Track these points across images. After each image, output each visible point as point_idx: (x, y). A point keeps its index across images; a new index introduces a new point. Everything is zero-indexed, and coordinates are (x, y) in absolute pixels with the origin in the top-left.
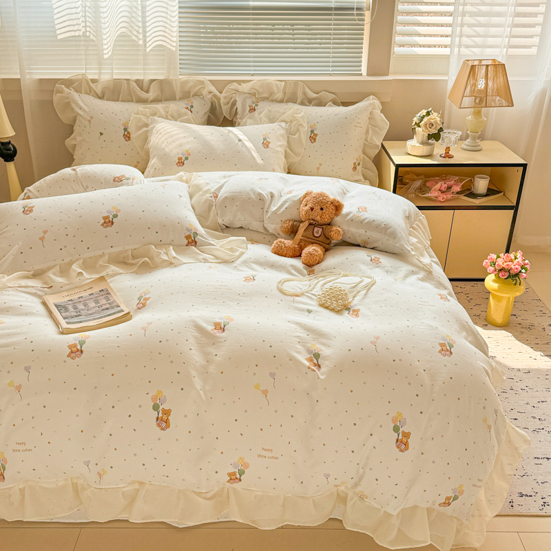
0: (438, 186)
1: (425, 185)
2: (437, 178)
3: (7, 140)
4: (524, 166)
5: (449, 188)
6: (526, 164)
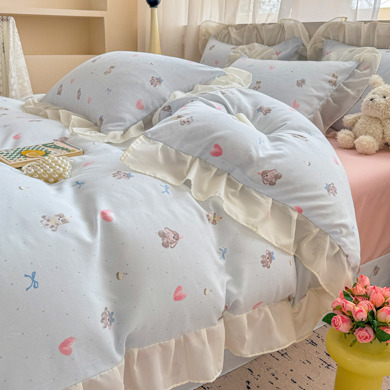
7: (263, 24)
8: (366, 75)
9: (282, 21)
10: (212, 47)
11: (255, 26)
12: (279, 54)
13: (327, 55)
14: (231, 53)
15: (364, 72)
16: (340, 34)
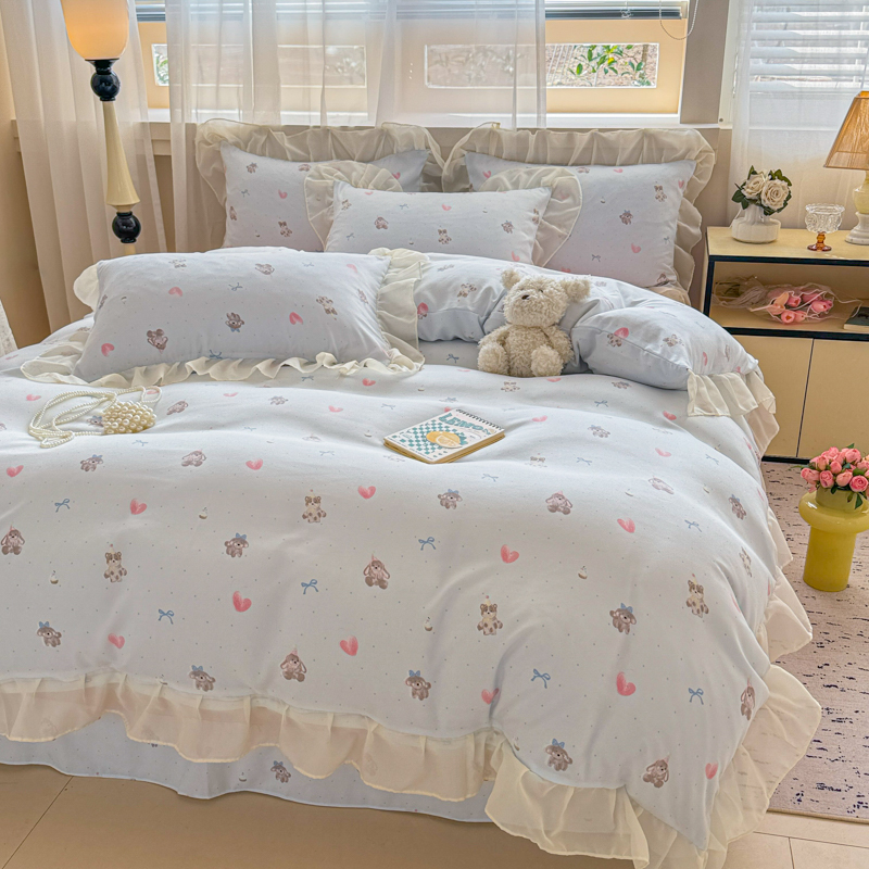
3: (126, 211)
7: (344, 128)
8: (569, 206)
9: (385, 126)
10: (252, 168)
11: (327, 131)
12: (397, 176)
13: (488, 177)
14: (309, 179)
15: (565, 201)
16: (489, 145)
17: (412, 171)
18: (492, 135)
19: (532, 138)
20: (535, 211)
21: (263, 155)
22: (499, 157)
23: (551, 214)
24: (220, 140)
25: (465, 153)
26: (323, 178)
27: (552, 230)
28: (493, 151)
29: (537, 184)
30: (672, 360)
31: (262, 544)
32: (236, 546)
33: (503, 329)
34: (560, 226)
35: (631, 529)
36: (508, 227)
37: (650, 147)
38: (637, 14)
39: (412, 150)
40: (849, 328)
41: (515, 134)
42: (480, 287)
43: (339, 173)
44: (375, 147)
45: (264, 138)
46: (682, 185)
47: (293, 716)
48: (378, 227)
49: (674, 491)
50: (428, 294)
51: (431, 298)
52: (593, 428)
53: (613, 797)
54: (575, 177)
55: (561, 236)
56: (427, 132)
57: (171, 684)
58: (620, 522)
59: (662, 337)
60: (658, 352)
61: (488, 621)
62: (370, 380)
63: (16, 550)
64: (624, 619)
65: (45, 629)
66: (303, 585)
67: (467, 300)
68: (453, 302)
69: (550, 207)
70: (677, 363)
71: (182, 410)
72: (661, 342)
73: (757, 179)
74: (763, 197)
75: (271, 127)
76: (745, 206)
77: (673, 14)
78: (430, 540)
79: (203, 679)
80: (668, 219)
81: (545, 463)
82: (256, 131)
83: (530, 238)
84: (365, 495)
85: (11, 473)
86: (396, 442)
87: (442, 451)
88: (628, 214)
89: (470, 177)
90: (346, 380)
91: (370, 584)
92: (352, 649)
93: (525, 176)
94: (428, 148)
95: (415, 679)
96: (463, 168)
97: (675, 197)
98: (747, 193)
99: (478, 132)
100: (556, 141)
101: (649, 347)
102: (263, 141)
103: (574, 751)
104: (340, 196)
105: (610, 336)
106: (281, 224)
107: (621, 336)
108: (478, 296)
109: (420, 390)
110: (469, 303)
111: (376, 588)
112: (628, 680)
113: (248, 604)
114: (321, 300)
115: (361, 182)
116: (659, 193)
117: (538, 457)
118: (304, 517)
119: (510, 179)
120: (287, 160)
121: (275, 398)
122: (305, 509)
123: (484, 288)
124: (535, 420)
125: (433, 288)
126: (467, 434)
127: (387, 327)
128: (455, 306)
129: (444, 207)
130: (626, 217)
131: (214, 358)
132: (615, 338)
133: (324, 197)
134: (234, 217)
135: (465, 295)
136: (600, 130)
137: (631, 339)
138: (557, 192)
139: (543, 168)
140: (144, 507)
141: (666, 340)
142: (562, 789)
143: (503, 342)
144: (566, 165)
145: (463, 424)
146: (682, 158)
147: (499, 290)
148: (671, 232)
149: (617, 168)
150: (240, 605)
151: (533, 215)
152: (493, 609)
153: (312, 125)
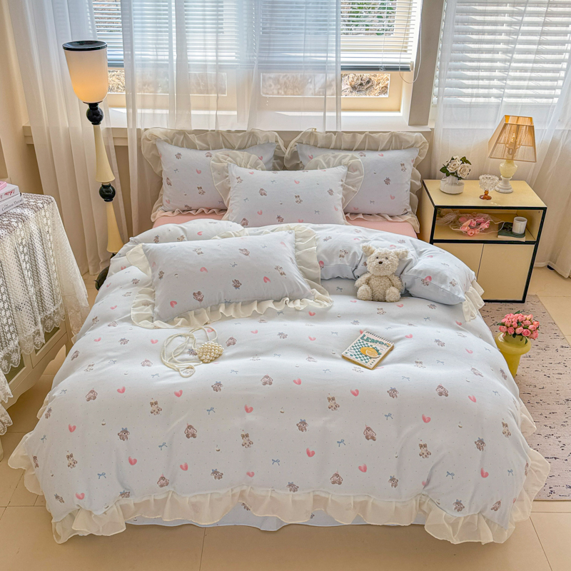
0: (468, 222)
1: (458, 219)
2: (468, 215)
3: (108, 184)
4: (544, 209)
5: (479, 224)
6: (546, 208)
7: (229, 131)
8: (358, 176)
9: (253, 130)
10: (178, 156)
11: (218, 133)
12: (261, 158)
13: (312, 158)
14: (213, 162)
15: (355, 173)
16: (311, 140)
17: (268, 156)
18: (312, 134)
19: (334, 137)
20: (342, 181)
21: (182, 147)
22: (315, 146)
23: (349, 180)
24: (156, 138)
25: (297, 144)
26: (221, 162)
27: (349, 189)
28: (312, 143)
29: (340, 164)
30: (456, 294)
31: (314, 424)
32: (302, 425)
33: (367, 276)
34: (353, 186)
35: (475, 401)
36: (331, 192)
37: (396, 142)
38: (388, 69)
39: (268, 143)
40: (501, 238)
41: (325, 135)
42: (350, 252)
43: (229, 159)
44: (247, 141)
45: (182, 137)
46: (413, 161)
47: (333, 498)
48: (261, 194)
49: (483, 375)
50: (323, 256)
51: (325, 258)
52: (436, 341)
53: (477, 516)
54: (360, 160)
55: (354, 192)
56: (277, 134)
57: (276, 490)
58: (469, 397)
59: (449, 282)
60: (449, 290)
61: (424, 452)
62: (312, 312)
63: (194, 436)
64: (480, 444)
65: (215, 472)
66: (338, 442)
67: (345, 259)
68: (337, 261)
69: (348, 176)
70: (459, 296)
71: (234, 344)
72: (449, 284)
73: (455, 163)
74: (458, 173)
75: (186, 131)
76: (448, 175)
77: (407, 69)
78: (390, 415)
79: (293, 487)
80: (406, 179)
81: (424, 365)
82: (177, 133)
83: (341, 196)
84: (355, 395)
85: (178, 395)
86: (348, 356)
87: (372, 359)
88: (388, 179)
89: (300, 157)
90: (300, 313)
91: (368, 439)
92: (364, 469)
93: (332, 159)
94: (277, 141)
95: (392, 479)
96: (296, 152)
97: (410, 168)
98: (450, 170)
99: (306, 133)
100: (347, 138)
101: (443, 286)
102: (183, 139)
103: (465, 503)
104: (234, 174)
105: (423, 280)
106: (199, 188)
107: (428, 280)
108: (350, 257)
109: (339, 317)
110: (346, 261)
111: (371, 440)
112: (485, 471)
113: (313, 453)
114: (277, 268)
115: (243, 164)
116: (403, 167)
117: (418, 361)
118: (329, 408)
119: (324, 160)
120: (196, 149)
121: (280, 334)
122: (329, 404)
123: (352, 252)
124: (407, 337)
125: (325, 252)
126: (378, 348)
127: (306, 275)
128: (339, 263)
129: (296, 182)
130: (387, 181)
131: (228, 303)
132: (425, 282)
133: (223, 173)
134: (170, 184)
135: (343, 257)
136: (370, 132)
137: (433, 282)
138: (351, 168)
139: (342, 154)
140: (252, 409)
141: (451, 283)
142: (459, 518)
143: (368, 282)
144: (352, 150)
145: (373, 341)
146: (412, 146)
147: (360, 253)
148: (408, 187)
149: (380, 153)
150: (310, 454)
151: (341, 183)
152: (425, 446)
153: (210, 129)
